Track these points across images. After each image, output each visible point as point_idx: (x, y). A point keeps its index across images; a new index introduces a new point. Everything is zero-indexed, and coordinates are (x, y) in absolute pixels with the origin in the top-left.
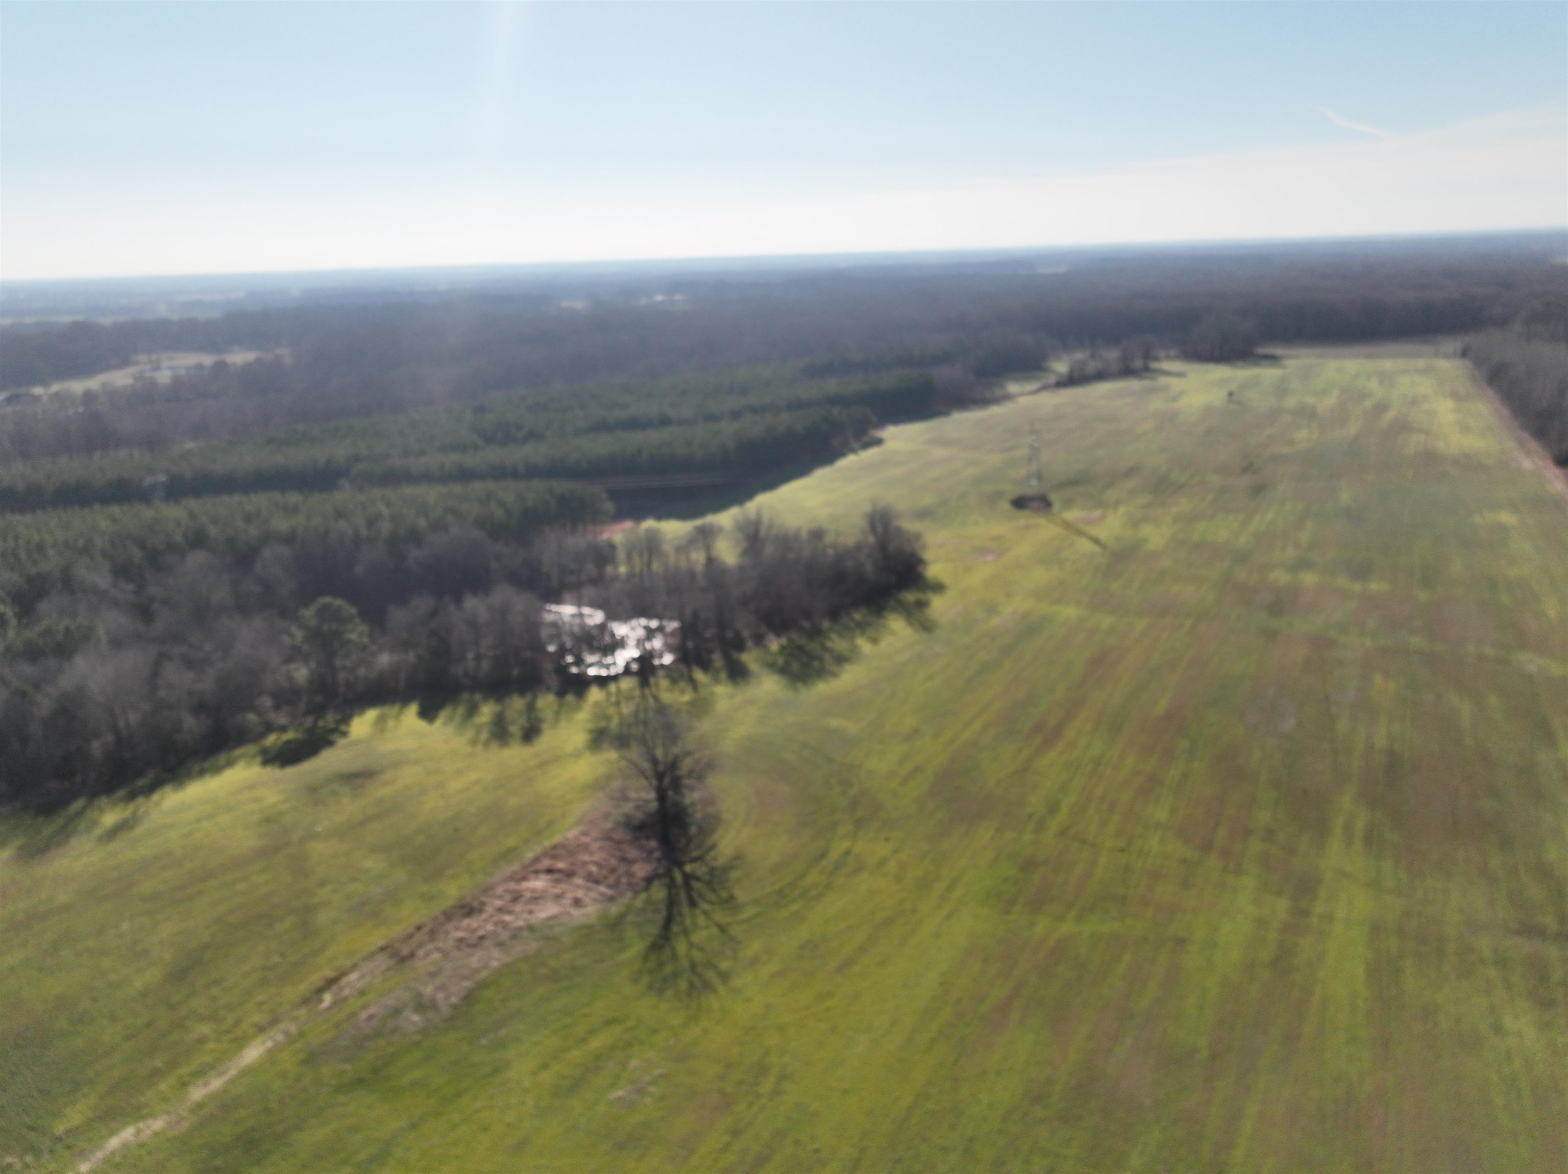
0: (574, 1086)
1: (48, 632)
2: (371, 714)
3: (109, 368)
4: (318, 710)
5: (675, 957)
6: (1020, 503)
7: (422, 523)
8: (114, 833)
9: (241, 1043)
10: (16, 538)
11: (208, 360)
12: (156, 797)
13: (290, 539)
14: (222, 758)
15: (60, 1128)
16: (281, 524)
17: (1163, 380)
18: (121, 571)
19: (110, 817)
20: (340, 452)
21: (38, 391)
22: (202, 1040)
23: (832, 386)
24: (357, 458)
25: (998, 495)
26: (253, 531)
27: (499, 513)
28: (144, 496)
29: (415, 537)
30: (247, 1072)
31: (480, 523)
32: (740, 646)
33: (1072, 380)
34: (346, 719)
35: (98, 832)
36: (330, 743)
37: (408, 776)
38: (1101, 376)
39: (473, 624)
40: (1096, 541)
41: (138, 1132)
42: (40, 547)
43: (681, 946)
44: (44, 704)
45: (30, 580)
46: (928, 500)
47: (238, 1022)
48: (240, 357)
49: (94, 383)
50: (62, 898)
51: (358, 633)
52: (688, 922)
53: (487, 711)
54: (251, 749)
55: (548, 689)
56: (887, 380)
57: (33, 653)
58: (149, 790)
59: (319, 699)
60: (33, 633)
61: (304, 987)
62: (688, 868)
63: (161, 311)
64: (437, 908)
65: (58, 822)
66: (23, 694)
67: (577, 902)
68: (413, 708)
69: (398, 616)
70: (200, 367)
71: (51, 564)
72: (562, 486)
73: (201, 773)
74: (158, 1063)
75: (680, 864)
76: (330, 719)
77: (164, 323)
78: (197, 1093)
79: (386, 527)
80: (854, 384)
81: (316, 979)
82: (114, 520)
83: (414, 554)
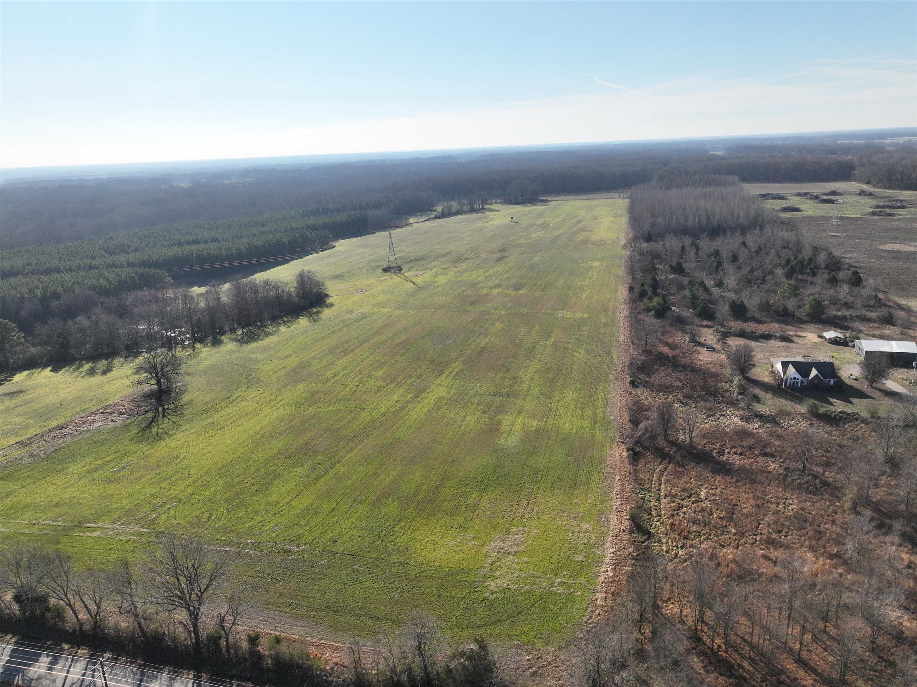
0: (96, 470)
2: (25, 373)
5: (150, 432)
6: (386, 270)
7: (60, 289)
17: (488, 213)
20: (19, 262)
23: (312, 221)
24: (29, 265)
25: (378, 267)
27: (104, 282)
29: (56, 296)
31: (93, 288)
32: (223, 334)
33: (443, 215)
34: (12, 376)
37: (40, 391)
38: (458, 213)
39: (82, 330)
40: (414, 283)
46: (343, 270)
51: (17, 336)
52: (160, 422)
53: (87, 367)
55: (121, 356)
56: (341, 217)
62: (166, 407)
64: (45, 429)
67: (112, 421)
68: (49, 368)
69: (41, 329)
72: (143, 270)
75: (163, 406)
79: (39, 292)
80: (323, 220)
83: (55, 303)
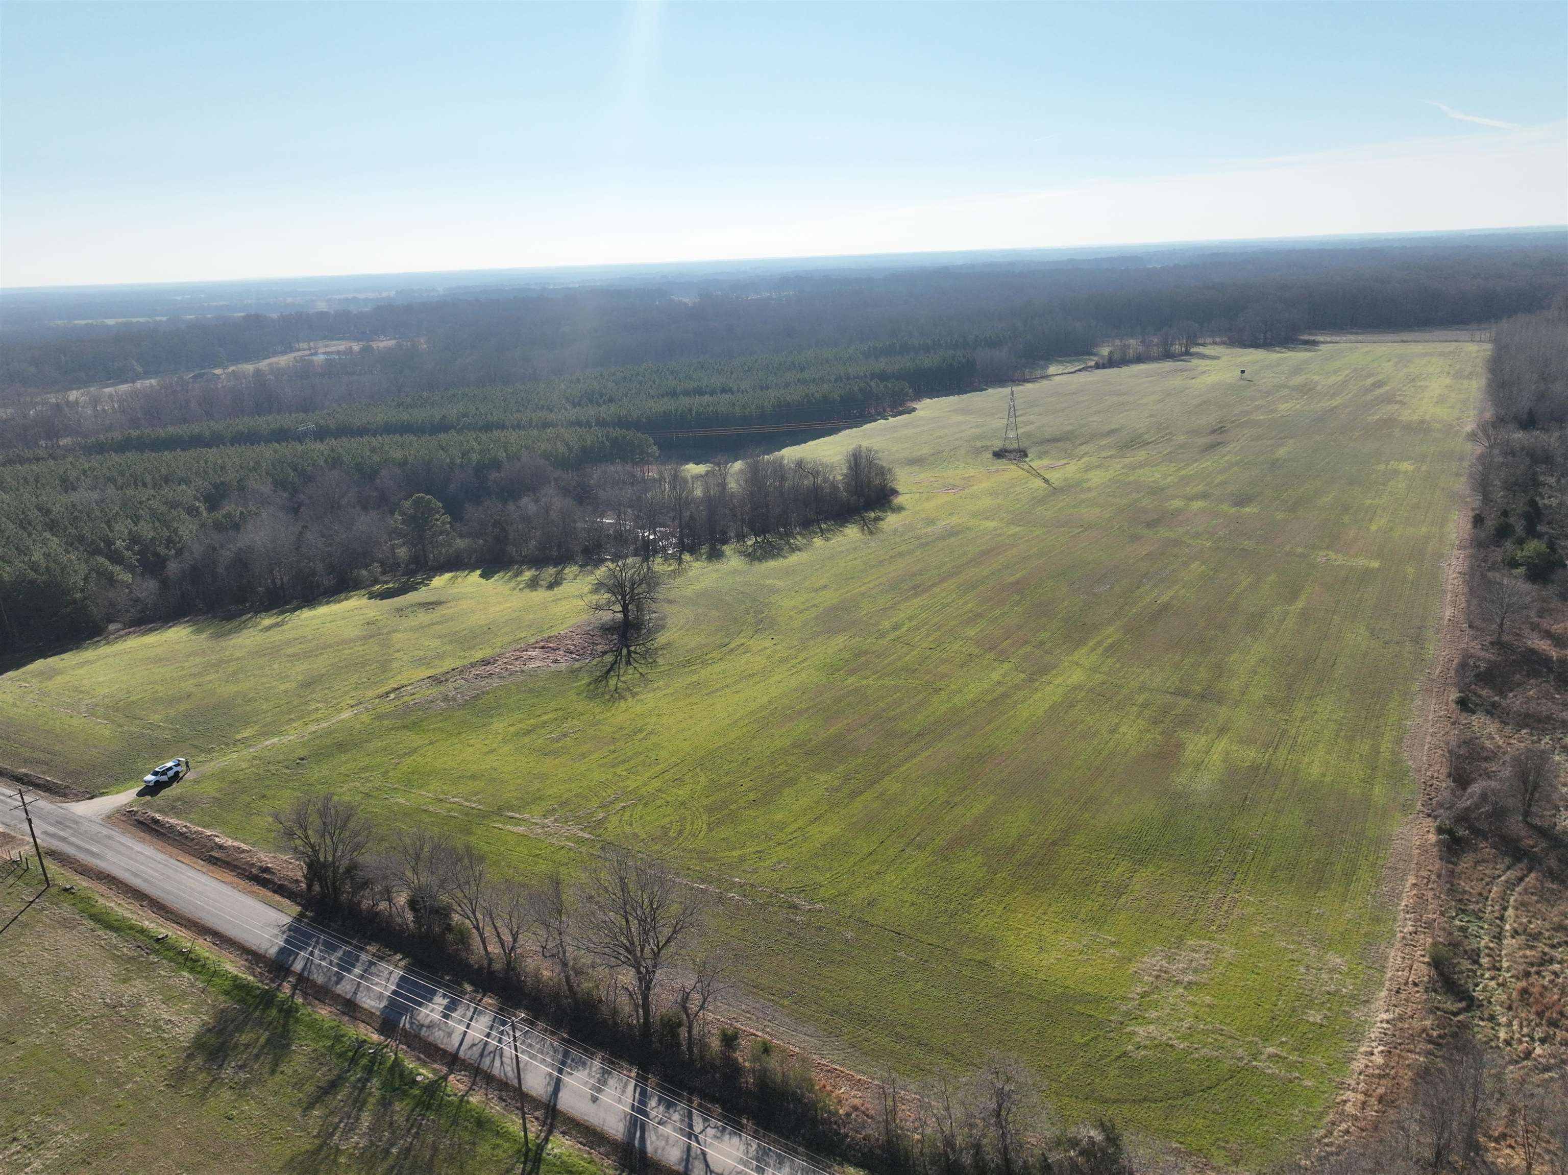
0: (528, 733)
1: (229, 515)
2: (448, 576)
3: (275, 353)
4: (413, 573)
5: (607, 685)
6: (999, 455)
7: (502, 455)
8: (269, 628)
9: (339, 711)
10: (206, 462)
11: (356, 347)
12: (297, 613)
13: (403, 464)
14: (343, 596)
15: (239, 737)
16: (398, 455)
17: (1195, 362)
18: (280, 484)
19: (267, 622)
20: (453, 411)
21: (217, 371)
22: (317, 709)
23: (882, 364)
24: (465, 415)
25: (986, 448)
26: (376, 458)
27: (562, 448)
28: (300, 438)
29: (496, 465)
30: (342, 721)
31: (546, 456)
32: (725, 541)
33: (1111, 363)
34: (430, 578)
35: (260, 627)
36: (417, 589)
37: (464, 605)
38: (1140, 359)
39: (526, 519)
40: (1046, 481)
41: (280, 740)
42: (223, 468)
43: (612, 682)
44: (227, 555)
45: (216, 486)
46: (925, 450)
47: (339, 703)
48: (383, 344)
49: (264, 365)
50: (238, 654)
51: (442, 520)
52: (622, 672)
53: (528, 575)
54: (363, 592)
55: (576, 563)
56: (929, 361)
57: (219, 527)
58: (295, 610)
59: (413, 566)
60: (218, 515)
61: (380, 691)
62: (632, 648)
63: (322, 306)
64: (466, 662)
65: (236, 623)
66: (214, 549)
67: (556, 661)
68: (478, 572)
69: (472, 512)
70: (350, 351)
71: (231, 476)
72: (618, 432)
73: (328, 603)
74: (292, 716)
75: (628, 647)
76: (419, 578)
77: (321, 315)
78: (313, 728)
79: (475, 457)
80: (902, 363)
81: (387, 688)
82: (276, 451)
83: (494, 476)
